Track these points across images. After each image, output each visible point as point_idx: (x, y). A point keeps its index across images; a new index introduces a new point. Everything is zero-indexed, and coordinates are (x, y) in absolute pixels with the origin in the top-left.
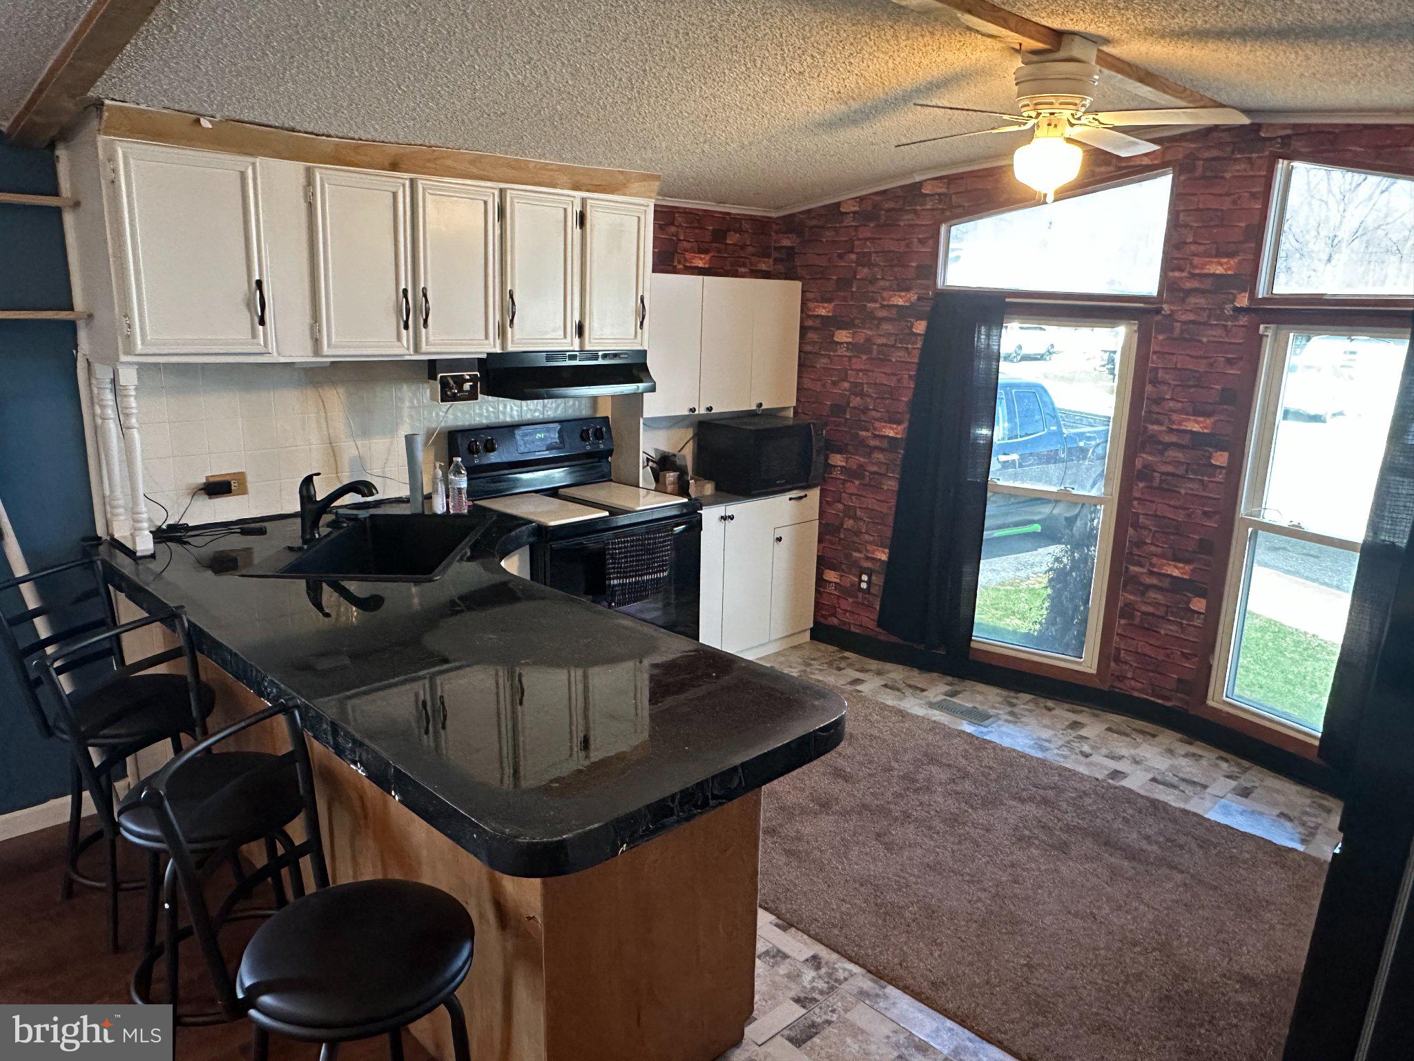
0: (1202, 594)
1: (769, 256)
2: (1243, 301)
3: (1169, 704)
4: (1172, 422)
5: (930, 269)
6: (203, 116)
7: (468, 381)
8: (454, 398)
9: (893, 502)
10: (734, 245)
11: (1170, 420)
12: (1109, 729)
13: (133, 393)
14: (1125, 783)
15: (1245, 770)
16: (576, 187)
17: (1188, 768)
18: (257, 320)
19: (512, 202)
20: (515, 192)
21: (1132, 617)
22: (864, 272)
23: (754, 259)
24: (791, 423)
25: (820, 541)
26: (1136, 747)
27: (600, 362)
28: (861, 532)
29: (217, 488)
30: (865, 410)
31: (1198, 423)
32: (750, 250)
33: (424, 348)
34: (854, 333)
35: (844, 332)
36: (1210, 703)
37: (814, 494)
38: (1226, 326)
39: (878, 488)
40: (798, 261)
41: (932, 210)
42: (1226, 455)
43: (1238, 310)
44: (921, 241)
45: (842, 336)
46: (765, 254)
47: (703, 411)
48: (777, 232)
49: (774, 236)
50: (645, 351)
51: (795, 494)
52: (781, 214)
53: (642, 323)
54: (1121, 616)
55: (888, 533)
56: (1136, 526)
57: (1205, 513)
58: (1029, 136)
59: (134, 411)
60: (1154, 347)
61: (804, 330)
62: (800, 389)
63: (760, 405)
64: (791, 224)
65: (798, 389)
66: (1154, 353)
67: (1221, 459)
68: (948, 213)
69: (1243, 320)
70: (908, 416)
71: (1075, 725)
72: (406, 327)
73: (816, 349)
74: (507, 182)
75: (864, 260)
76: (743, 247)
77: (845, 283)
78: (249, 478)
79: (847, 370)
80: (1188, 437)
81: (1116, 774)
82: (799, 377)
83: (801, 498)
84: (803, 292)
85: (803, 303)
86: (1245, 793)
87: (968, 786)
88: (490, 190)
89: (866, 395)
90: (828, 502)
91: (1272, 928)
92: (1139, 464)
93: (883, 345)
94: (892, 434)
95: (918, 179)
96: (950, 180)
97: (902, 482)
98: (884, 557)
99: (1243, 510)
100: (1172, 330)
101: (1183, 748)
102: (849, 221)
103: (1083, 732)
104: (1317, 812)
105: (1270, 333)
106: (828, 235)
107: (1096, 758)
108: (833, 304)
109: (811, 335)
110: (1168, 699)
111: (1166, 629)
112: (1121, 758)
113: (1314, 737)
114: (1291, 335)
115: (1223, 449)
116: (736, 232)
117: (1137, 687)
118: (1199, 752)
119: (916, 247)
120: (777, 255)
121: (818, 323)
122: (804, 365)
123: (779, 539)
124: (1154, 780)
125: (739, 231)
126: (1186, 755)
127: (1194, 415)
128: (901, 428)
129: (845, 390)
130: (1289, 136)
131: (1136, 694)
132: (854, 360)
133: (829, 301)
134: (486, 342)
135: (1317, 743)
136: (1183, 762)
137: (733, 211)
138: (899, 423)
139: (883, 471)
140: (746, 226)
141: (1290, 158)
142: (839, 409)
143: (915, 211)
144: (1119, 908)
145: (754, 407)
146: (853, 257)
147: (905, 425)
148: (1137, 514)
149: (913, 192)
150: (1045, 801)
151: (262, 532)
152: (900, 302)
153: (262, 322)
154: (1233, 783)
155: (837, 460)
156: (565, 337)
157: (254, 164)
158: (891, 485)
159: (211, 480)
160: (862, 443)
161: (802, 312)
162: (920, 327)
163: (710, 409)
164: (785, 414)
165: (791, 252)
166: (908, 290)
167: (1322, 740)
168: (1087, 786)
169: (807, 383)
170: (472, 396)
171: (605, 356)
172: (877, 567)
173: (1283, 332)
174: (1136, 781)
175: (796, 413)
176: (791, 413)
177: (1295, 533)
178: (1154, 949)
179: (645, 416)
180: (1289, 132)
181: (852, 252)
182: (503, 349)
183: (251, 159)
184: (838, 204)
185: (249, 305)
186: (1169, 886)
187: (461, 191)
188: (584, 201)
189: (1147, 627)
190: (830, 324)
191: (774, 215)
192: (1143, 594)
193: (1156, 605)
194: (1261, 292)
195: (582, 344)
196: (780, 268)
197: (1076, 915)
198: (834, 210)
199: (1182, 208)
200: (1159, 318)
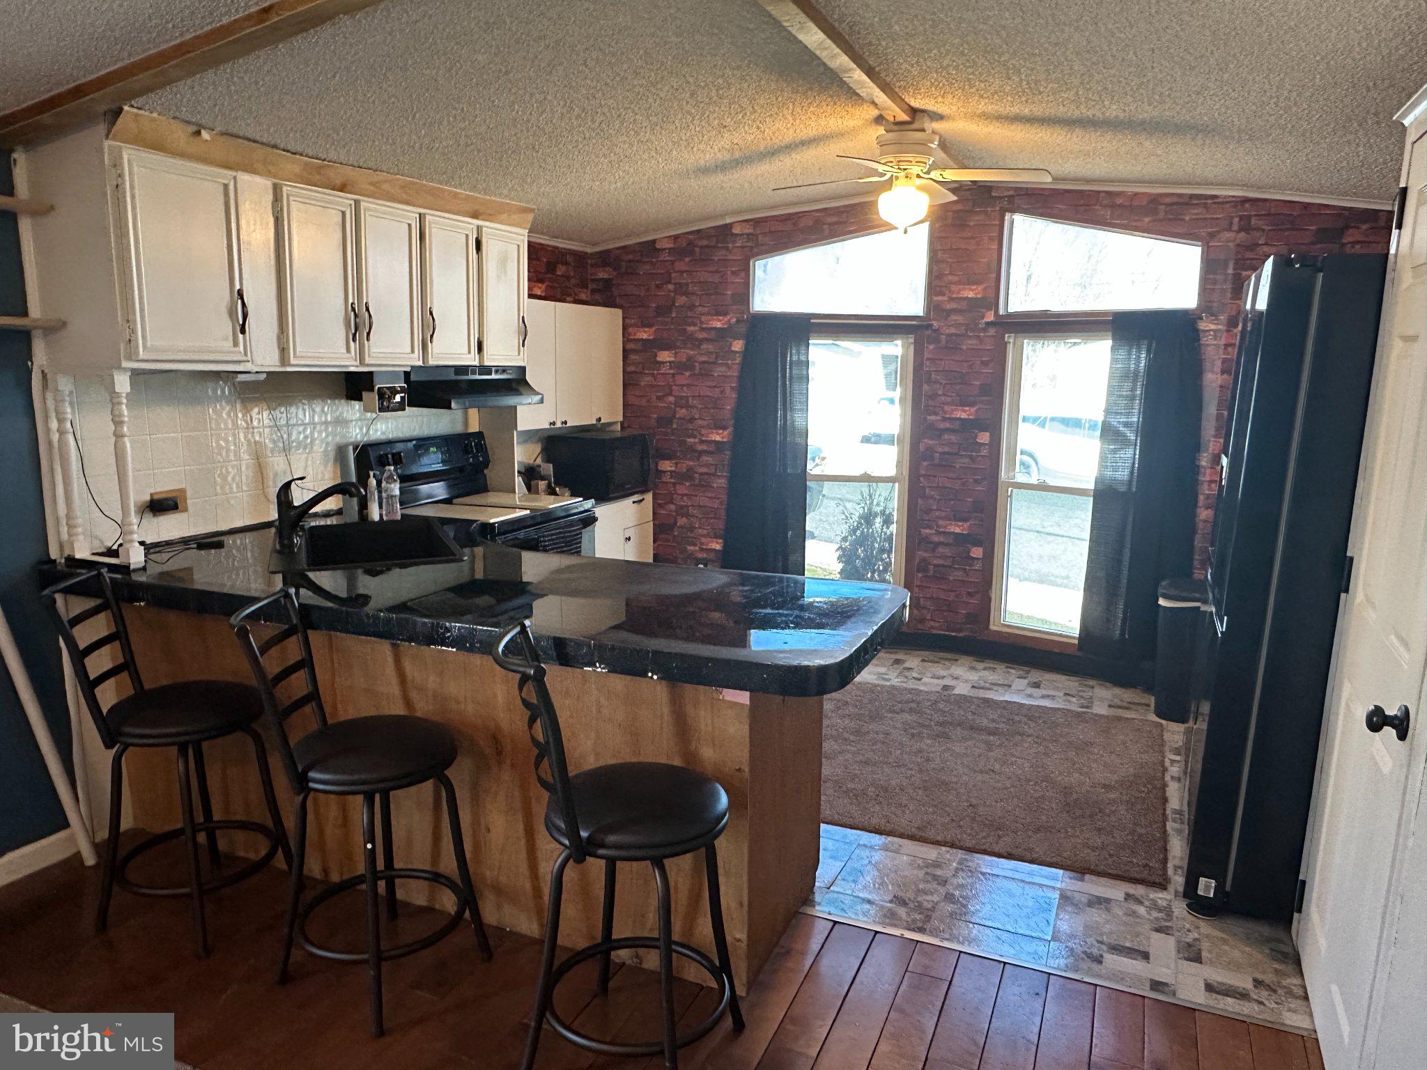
0: (978, 543)
1: (586, 287)
2: (990, 317)
3: (961, 635)
4: (945, 413)
5: (744, 296)
6: (204, 128)
7: (399, 392)
8: (387, 409)
9: (724, 497)
10: (563, 276)
11: (943, 411)
12: (923, 661)
13: (124, 401)
14: (956, 691)
15: (1028, 672)
16: (475, 216)
17: (991, 677)
18: (238, 329)
19: (430, 227)
20: (432, 217)
21: (925, 570)
22: (681, 300)
23: (576, 290)
24: (619, 435)
25: (655, 541)
26: (949, 669)
27: (494, 376)
28: (695, 528)
29: (160, 506)
30: (692, 420)
31: (964, 411)
32: (573, 281)
33: (368, 361)
34: (676, 353)
35: (666, 353)
36: (992, 627)
37: (649, 497)
38: (979, 337)
39: (706, 486)
40: (616, 292)
41: (743, 247)
42: (988, 434)
43: (988, 324)
44: (733, 273)
45: (665, 356)
46: (584, 286)
47: (559, 425)
48: (592, 266)
49: (590, 270)
50: (525, 368)
51: (636, 498)
52: (598, 249)
53: (524, 341)
54: (918, 571)
55: (721, 525)
56: (924, 497)
57: (976, 481)
58: (888, 185)
59: (126, 419)
60: (926, 355)
61: (626, 353)
62: (626, 405)
63: (599, 419)
64: (605, 258)
65: (624, 405)
66: (928, 359)
67: (984, 438)
68: (755, 250)
69: (992, 332)
70: (732, 422)
71: (897, 662)
72: (354, 340)
73: (639, 369)
74: (425, 208)
75: (681, 289)
76: (568, 278)
77: (663, 310)
78: (189, 494)
79: (671, 386)
80: (958, 423)
81: (946, 688)
82: (624, 395)
83: (641, 501)
84: (624, 319)
85: (624, 329)
86: (1037, 685)
87: (851, 709)
88: (411, 214)
89: (692, 407)
90: (660, 505)
91: (1102, 756)
92: (922, 447)
93: (704, 362)
94: (718, 438)
95: (728, 221)
96: (756, 222)
97: (731, 480)
98: (718, 547)
99: (1003, 475)
100: (939, 341)
101: (980, 666)
102: (665, 256)
103: (907, 665)
104: (1085, 689)
105: (1011, 340)
106: (643, 269)
107: (925, 680)
108: (654, 329)
109: (633, 357)
110: (960, 630)
111: (956, 575)
112: (943, 677)
113: (1074, 638)
114: (1026, 341)
115: (985, 430)
116: (563, 264)
117: (935, 627)
118: (992, 666)
119: (731, 278)
120: (594, 286)
121: (639, 346)
122: (629, 382)
123: (629, 539)
124: (973, 687)
125: (566, 263)
126: (985, 669)
127: (961, 405)
128: (726, 433)
129: (671, 403)
130: (1013, 196)
131: (935, 632)
132: (677, 377)
133: (650, 326)
134: (412, 355)
135: (1076, 642)
136: (986, 673)
137: (561, 246)
138: (724, 428)
139: (712, 471)
140: (569, 259)
141: (1013, 211)
142: (665, 421)
143: (727, 248)
144: (1004, 762)
145: (594, 422)
146: (671, 287)
147: (730, 429)
148: (924, 488)
149: (724, 232)
150: (911, 711)
151: (220, 545)
152: (719, 325)
153: (243, 331)
154: (1026, 681)
155: (666, 466)
156: (469, 352)
157: (235, 178)
158: (721, 482)
159: (156, 497)
160: (692, 449)
161: (624, 336)
162: (738, 346)
163: (565, 423)
164: (613, 428)
165: (608, 283)
166: (725, 314)
167: (1080, 638)
168: (933, 698)
169: (632, 400)
170: (401, 407)
171: (497, 372)
172: (712, 556)
173: (1020, 339)
174: (962, 689)
175: (623, 427)
176: (618, 427)
177: (1043, 487)
178: (1042, 781)
179: (519, 428)
180: (1011, 193)
181: (670, 282)
182: (423, 362)
183: (234, 173)
184: (654, 242)
185: (232, 313)
186: (1026, 745)
187: (392, 214)
188: (479, 228)
189: (940, 577)
190: (650, 346)
191: (589, 250)
192: (933, 550)
193: (945, 557)
194: (1001, 312)
195: (481, 359)
196: (598, 297)
197: (981, 772)
198: (650, 248)
199: (939, 248)
200: (929, 332)
